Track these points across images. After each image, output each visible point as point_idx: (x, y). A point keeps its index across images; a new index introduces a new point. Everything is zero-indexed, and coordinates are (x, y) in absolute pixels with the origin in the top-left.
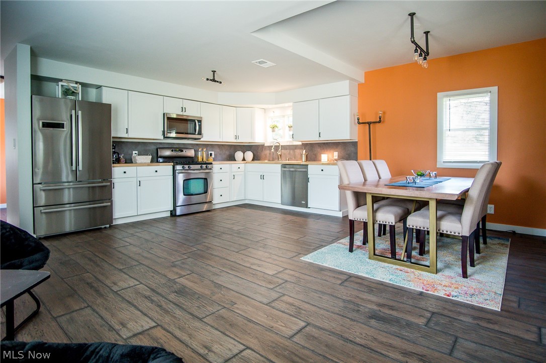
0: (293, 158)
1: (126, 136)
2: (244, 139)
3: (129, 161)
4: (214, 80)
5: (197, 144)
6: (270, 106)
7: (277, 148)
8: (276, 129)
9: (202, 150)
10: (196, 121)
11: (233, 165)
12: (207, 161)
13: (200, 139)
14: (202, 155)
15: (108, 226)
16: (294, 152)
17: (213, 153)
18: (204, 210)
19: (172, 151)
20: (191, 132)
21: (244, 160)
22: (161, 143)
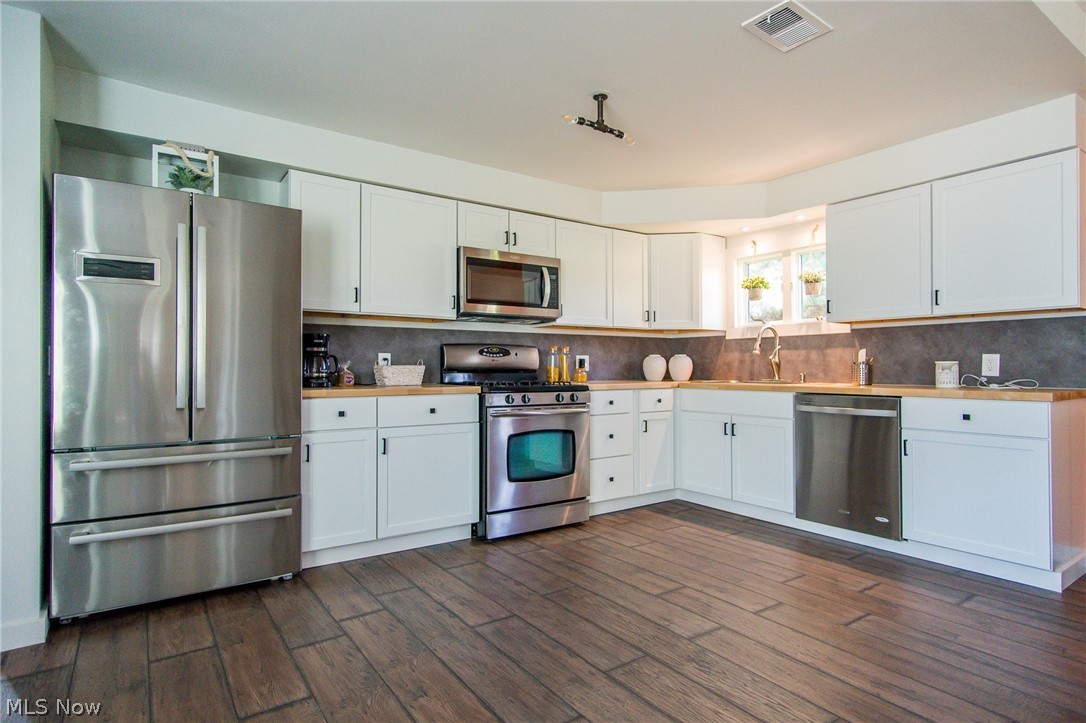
0: (821, 375)
1: (353, 309)
2: (671, 321)
3: (366, 380)
4: (600, 126)
5: (546, 336)
6: (746, 225)
7: (767, 344)
8: (763, 292)
9: (560, 350)
10: (545, 271)
11: (642, 392)
12: (572, 379)
13: (554, 320)
14: (558, 367)
15: (288, 576)
16: (824, 356)
17: (586, 358)
18: (564, 523)
19: (481, 352)
20: (532, 301)
21: (667, 377)
22: (452, 332)
